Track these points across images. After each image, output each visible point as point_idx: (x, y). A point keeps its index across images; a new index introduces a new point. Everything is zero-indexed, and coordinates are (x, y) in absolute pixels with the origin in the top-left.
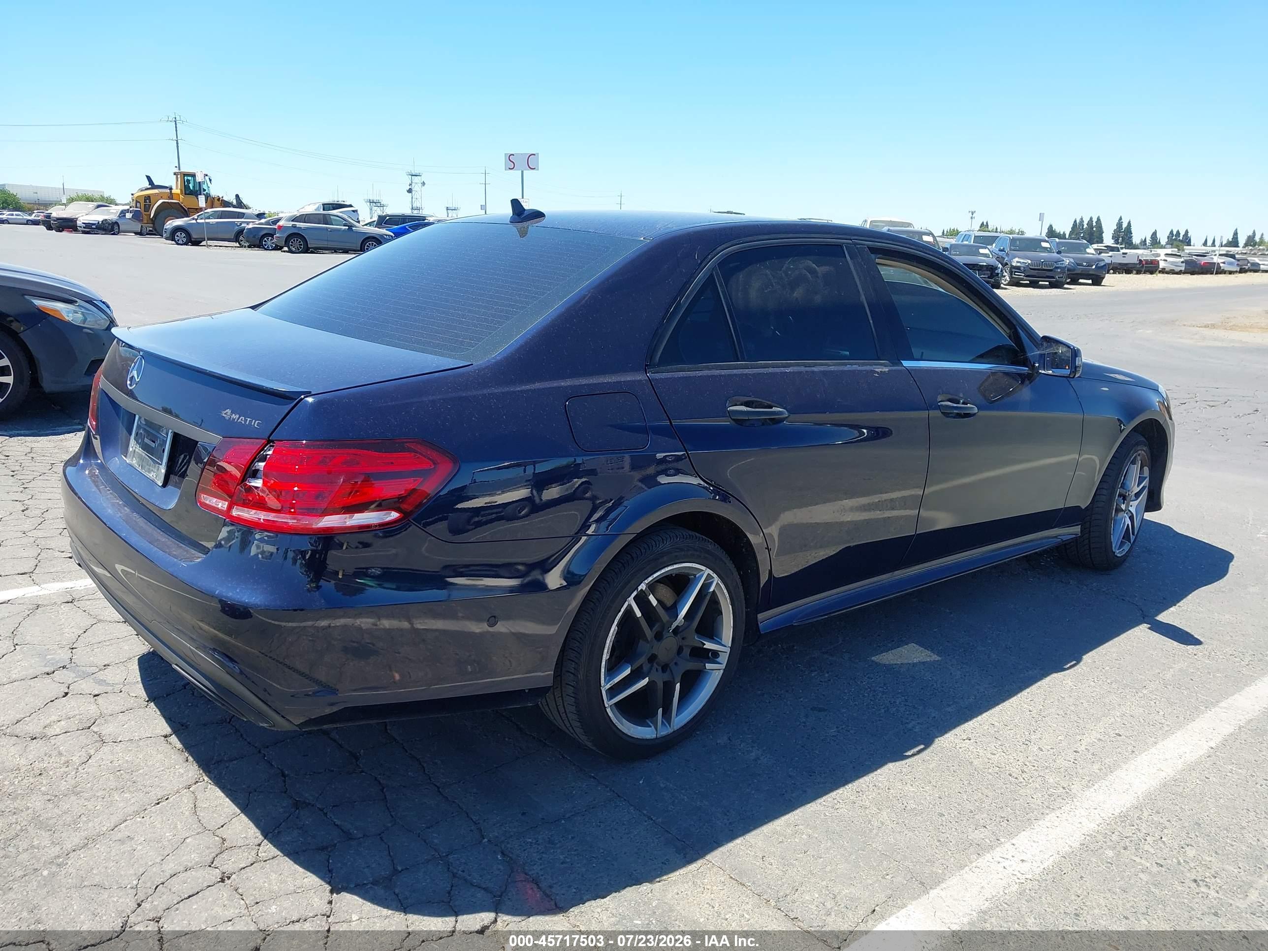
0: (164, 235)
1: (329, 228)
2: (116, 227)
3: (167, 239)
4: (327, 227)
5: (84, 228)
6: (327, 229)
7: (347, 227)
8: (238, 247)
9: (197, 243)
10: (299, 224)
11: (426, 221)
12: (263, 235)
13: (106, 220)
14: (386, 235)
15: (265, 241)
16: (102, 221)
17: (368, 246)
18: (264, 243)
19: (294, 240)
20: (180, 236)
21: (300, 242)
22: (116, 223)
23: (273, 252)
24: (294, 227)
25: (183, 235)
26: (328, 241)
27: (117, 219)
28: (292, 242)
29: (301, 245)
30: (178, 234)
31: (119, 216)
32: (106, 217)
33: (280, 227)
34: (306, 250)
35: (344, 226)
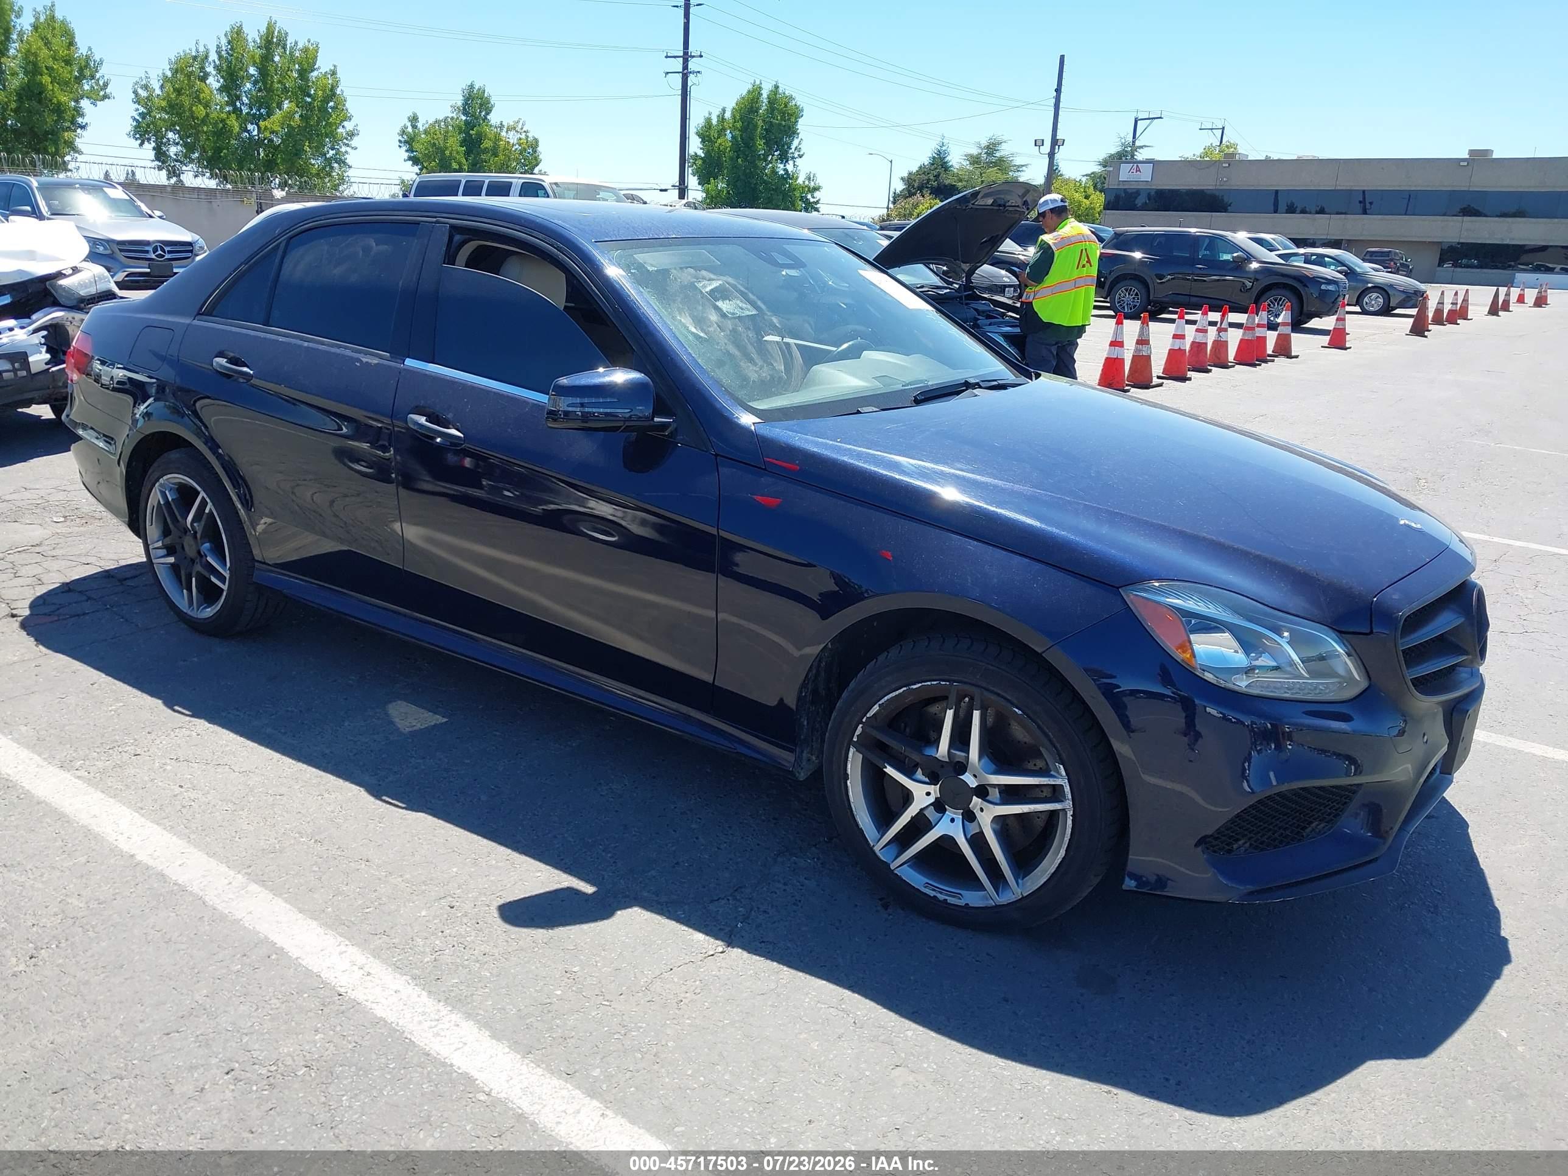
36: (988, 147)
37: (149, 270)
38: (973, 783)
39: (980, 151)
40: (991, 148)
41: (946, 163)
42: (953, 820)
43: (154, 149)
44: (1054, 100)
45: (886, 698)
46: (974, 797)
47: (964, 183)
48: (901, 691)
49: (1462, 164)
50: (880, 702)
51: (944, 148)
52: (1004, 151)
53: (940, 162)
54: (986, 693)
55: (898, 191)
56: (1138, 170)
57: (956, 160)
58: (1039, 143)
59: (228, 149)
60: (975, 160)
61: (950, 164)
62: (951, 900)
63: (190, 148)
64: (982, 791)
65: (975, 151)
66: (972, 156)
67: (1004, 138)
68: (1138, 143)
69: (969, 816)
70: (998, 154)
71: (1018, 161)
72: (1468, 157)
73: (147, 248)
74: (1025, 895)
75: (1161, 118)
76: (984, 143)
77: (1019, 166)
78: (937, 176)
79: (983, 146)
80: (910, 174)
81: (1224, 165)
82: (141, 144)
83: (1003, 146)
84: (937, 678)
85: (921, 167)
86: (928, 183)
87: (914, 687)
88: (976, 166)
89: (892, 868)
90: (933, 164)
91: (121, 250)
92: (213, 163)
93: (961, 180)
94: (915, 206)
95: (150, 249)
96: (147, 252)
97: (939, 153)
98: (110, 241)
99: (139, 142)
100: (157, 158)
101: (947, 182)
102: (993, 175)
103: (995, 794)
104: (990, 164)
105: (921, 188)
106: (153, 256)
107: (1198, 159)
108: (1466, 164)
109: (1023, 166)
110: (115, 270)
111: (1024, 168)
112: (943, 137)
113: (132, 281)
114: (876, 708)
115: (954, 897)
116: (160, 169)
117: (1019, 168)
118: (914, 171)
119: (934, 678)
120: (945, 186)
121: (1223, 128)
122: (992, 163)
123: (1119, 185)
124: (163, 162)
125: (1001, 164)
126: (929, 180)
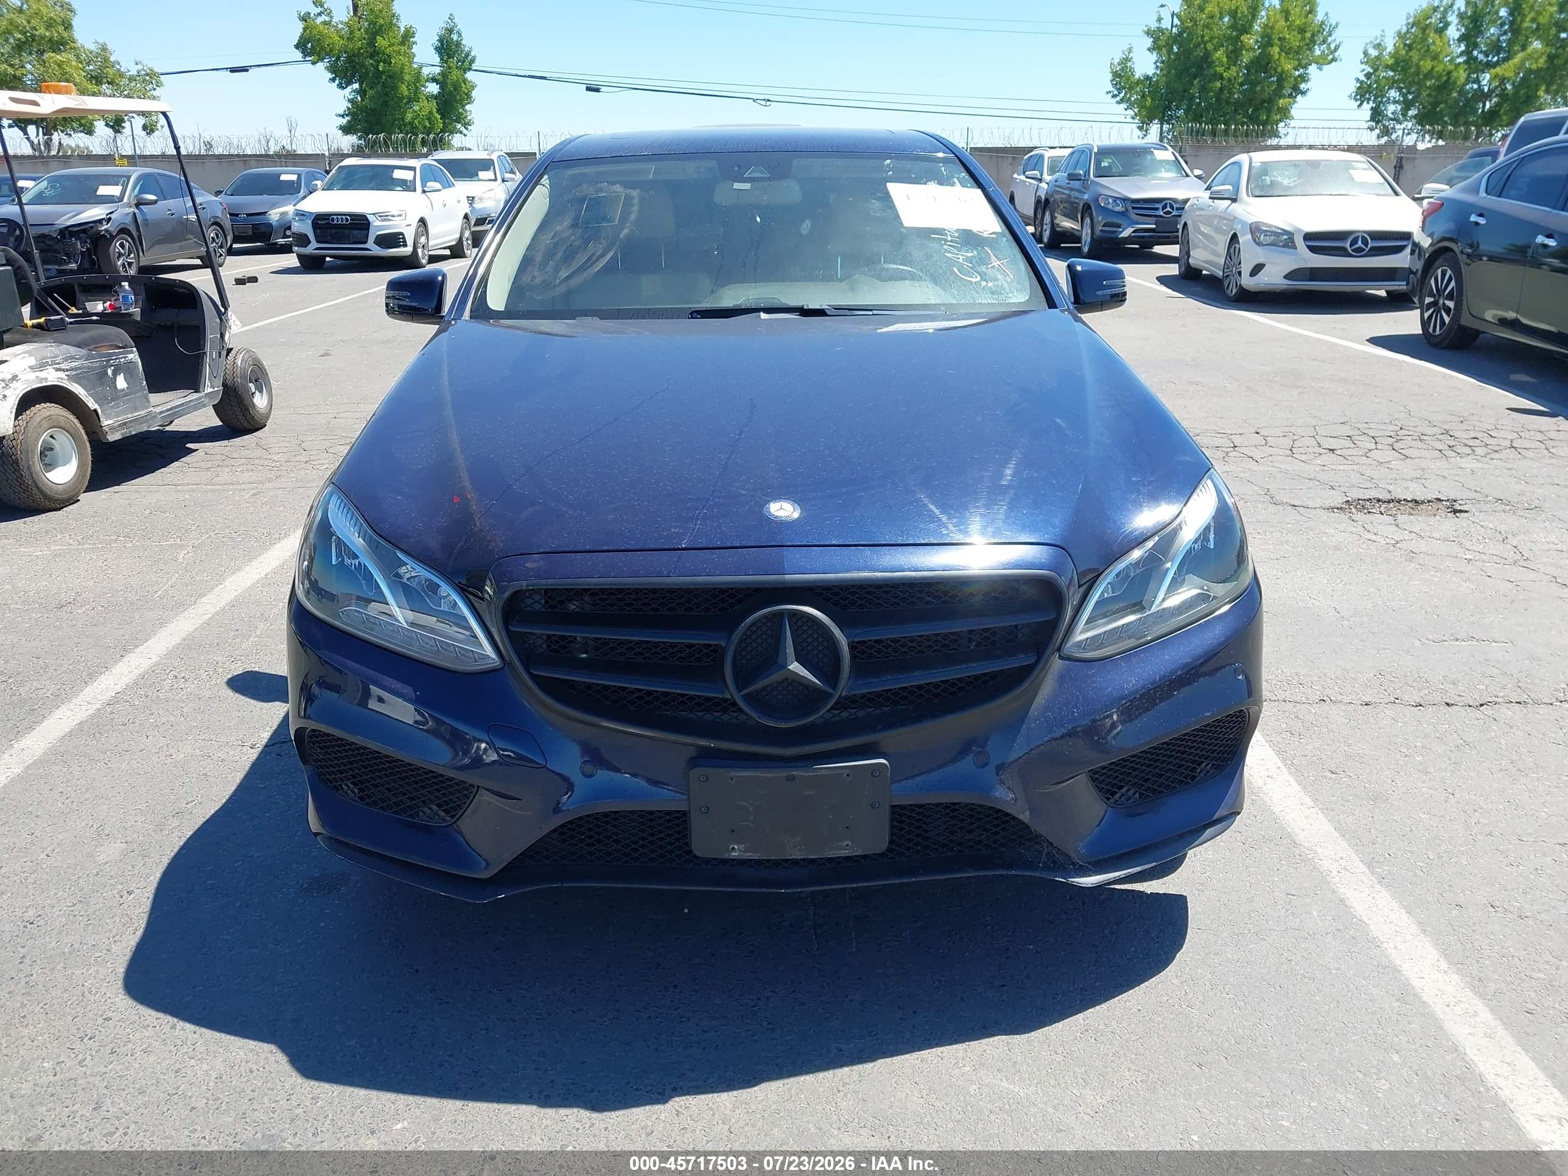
37: (1154, 226)
43: (1372, 109)
59: (1446, 103)
63: (1407, 105)
73: (1157, 206)
82: (1360, 106)
91: (1133, 208)
92: (1427, 119)
95: (1160, 206)
96: (1157, 209)
98: (1125, 200)
99: (1359, 102)
100: (1372, 119)
106: (1161, 213)
110: (1125, 226)
113: (1139, 237)
116: (1371, 129)
124: (1377, 123)
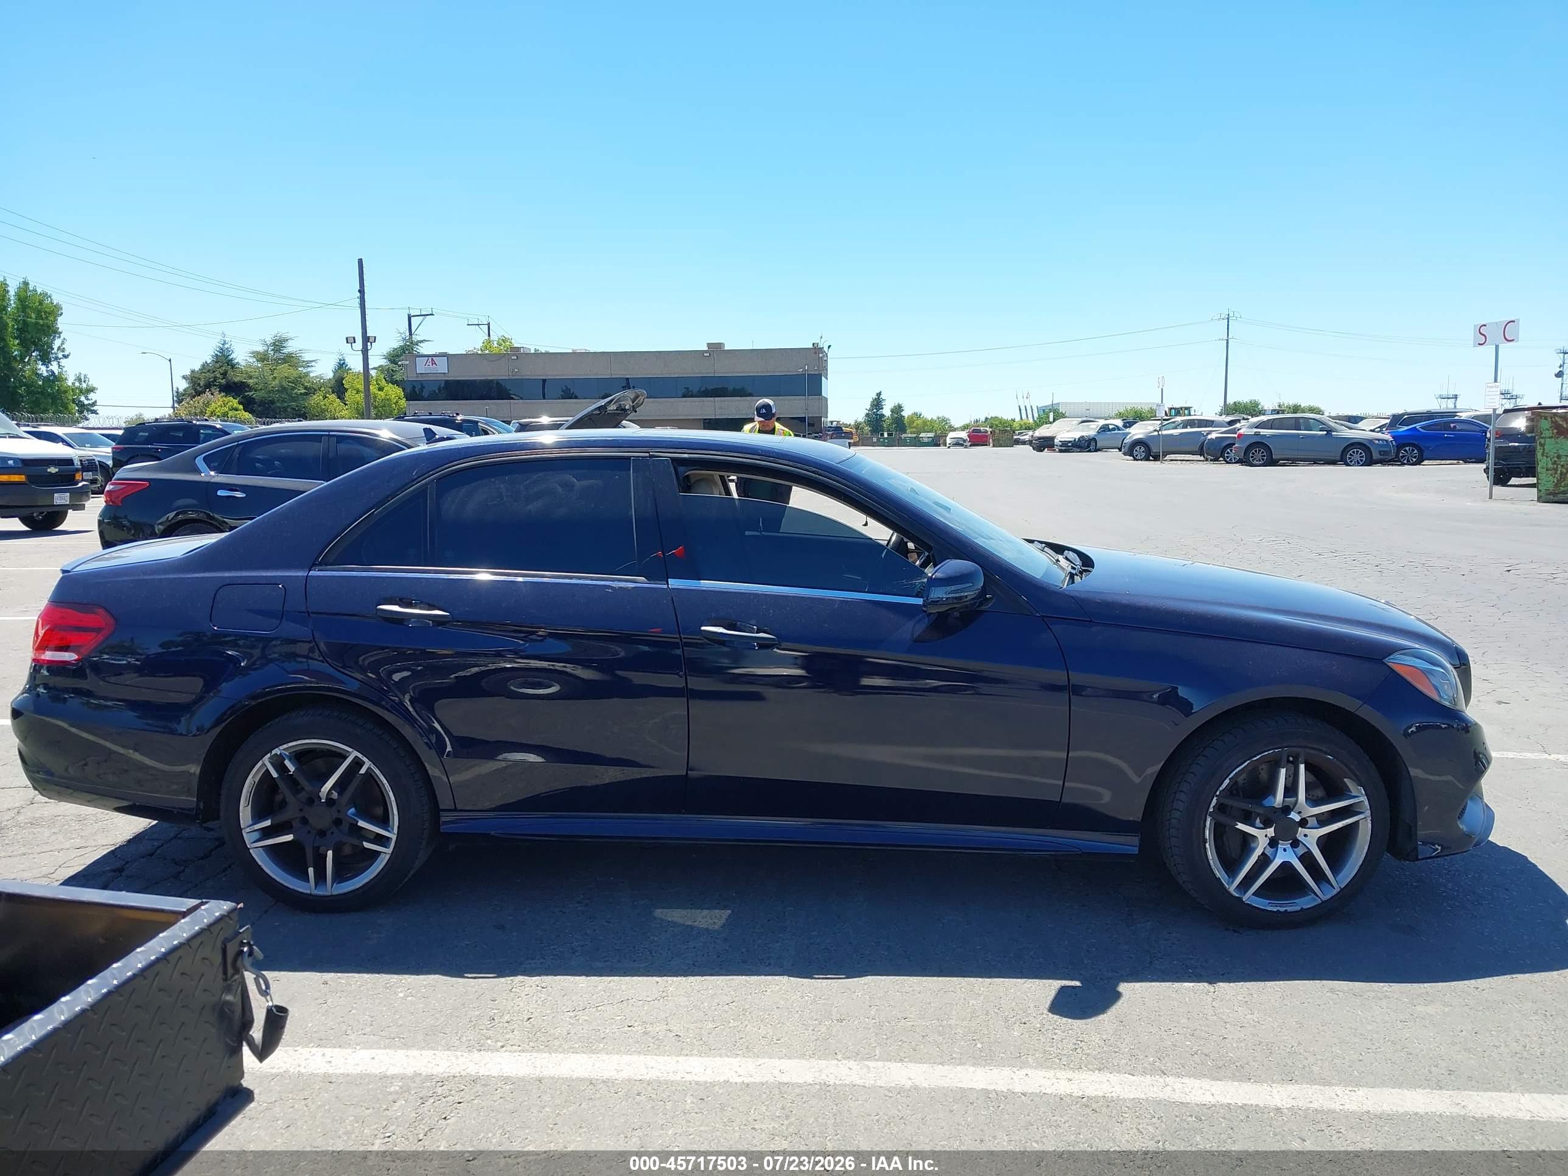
0: (1123, 450)
1: (1302, 434)
2: (1093, 444)
3: (1125, 454)
4: (1298, 434)
5: (1060, 446)
6: (1298, 435)
7: (1325, 433)
8: (1203, 461)
9: (1156, 458)
10: (1264, 432)
11: (1456, 418)
12: (1226, 446)
13: (1083, 436)
14: (1379, 440)
15: (1228, 453)
16: (1079, 439)
17: (1351, 455)
18: (1226, 455)
19: (1256, 451)
20: (1140, 450)
21: (1263, 452)
22: (1094, 439)
23: (1238, 466)
24: (1257, 434)
25: (1143, 449)
26: (1298, 450)
27: (1095, 435)
28: (1253, 454)
29: (1264, 456)
30: (1137, 448)
31: (1098, 432)
32: (1084, 434)
33: (1240, 436)
34: (1272, 462)
35: (1320, 431)
36: (274, 344)
38: (1297, 818)
39: (265, 348)
40: (278, 344)
41: (232, 360)
42: (1285, 850)
44: (358, 300)
45: (1234, 773)
46: (1300, 828)
47: (256, 380)
48: (1246, 764)
49: (705, 355)
50: (1230, 777)
51: (226, 346)
52: (291, 347)
53: (224, 359)
54: (1308, 750)
55: (181, 390)
56: (434, 363)
57: (242, 356)
58: (351, 341)
60: (262, 357)
61: (236, 361)
62: (1289, 909)
64: (1303, 823)
65: (261, 348)
66: (258, 353)
67: (290, 335)
68: (415, 338)
69: (1295, 844)
70: (285, 351)
71: (307, 357)
72: (706, 349)
74: (1342, 887)
75: (432, 315)
76: (269, 340)
77: (308, 362)
78: (224, 374)
79: (269, 343)
80: (193, 371)
81: (513, 358)
83: (290, 343)
84: (1272, 747)
85: (203, 366)
86: (215, 380)
87: (1255, 758)
88: (266, 362)
89: (1244, 900)
90: (217, 362)
93: (251, 377)
94: (207, 404)
97: (222, 350)
101: (236, 379)
102: (284, 370)
103: (1312, 822)
104: (277, 361)
105: (208, 386)
107: (480, 352)
108: (708, 355)
109: (312, 361)
111: (313, 364)
112: (224, 335)
114: (1227, 781)
115: (1291, 906)
117: (307, 365)
118: (197, 369)
119: (1269, 748)
120: (235, 383)
121: (489, 324)
122: (279, 359)
123: (417, 377)
125: (291, 360)
126: (215, 379)
